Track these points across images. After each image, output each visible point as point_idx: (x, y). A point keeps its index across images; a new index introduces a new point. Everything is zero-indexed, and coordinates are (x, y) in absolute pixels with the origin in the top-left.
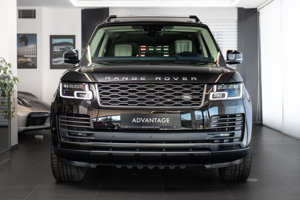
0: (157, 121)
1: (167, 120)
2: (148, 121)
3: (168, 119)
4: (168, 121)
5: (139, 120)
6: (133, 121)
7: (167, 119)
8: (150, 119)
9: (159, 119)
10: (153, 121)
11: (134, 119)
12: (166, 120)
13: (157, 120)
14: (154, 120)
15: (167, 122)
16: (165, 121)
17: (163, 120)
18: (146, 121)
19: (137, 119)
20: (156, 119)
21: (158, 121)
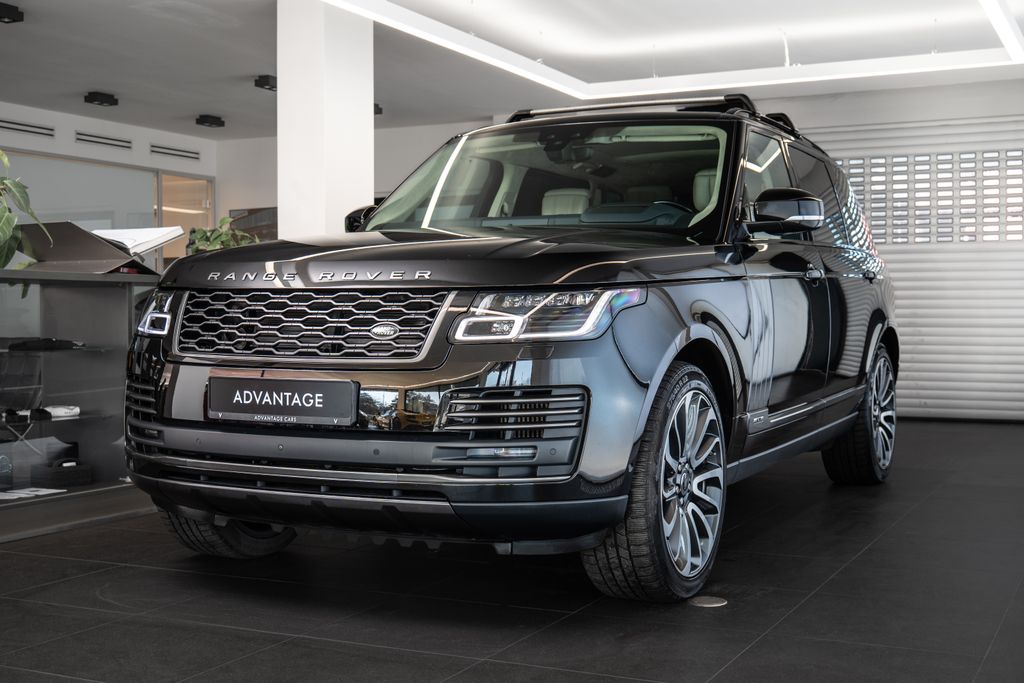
0: (291, 401)
1: (317, 400)
2: (269, 400)
3: (319, 398)
4: (319, 403)
5: (248, 398)
6: (236, 399)
7: (317, 395)
8: (275, 395)
9: (296, 396)
10: (281, 402)
11: (238, 393)
12: (314, 398)
13: (291, 398)
14: (285, 397)
15: (317, 405)
16: (312, 401)
17: (307, 399)
18: (265, 400)
19: (245, 392)
20: (288, 394)
21: (294, 401)
